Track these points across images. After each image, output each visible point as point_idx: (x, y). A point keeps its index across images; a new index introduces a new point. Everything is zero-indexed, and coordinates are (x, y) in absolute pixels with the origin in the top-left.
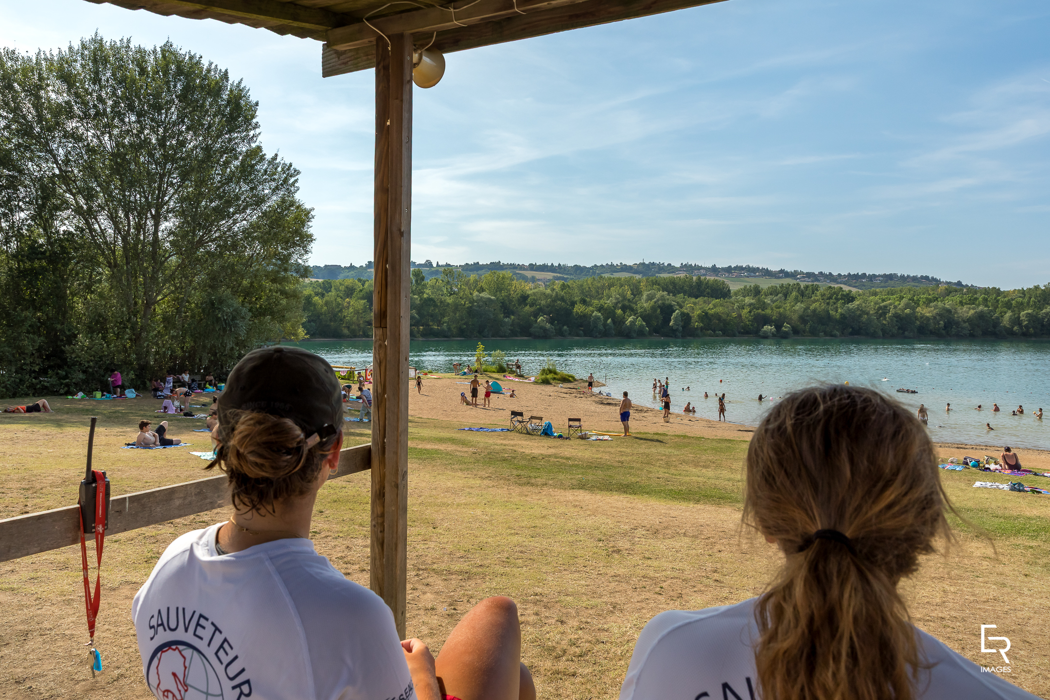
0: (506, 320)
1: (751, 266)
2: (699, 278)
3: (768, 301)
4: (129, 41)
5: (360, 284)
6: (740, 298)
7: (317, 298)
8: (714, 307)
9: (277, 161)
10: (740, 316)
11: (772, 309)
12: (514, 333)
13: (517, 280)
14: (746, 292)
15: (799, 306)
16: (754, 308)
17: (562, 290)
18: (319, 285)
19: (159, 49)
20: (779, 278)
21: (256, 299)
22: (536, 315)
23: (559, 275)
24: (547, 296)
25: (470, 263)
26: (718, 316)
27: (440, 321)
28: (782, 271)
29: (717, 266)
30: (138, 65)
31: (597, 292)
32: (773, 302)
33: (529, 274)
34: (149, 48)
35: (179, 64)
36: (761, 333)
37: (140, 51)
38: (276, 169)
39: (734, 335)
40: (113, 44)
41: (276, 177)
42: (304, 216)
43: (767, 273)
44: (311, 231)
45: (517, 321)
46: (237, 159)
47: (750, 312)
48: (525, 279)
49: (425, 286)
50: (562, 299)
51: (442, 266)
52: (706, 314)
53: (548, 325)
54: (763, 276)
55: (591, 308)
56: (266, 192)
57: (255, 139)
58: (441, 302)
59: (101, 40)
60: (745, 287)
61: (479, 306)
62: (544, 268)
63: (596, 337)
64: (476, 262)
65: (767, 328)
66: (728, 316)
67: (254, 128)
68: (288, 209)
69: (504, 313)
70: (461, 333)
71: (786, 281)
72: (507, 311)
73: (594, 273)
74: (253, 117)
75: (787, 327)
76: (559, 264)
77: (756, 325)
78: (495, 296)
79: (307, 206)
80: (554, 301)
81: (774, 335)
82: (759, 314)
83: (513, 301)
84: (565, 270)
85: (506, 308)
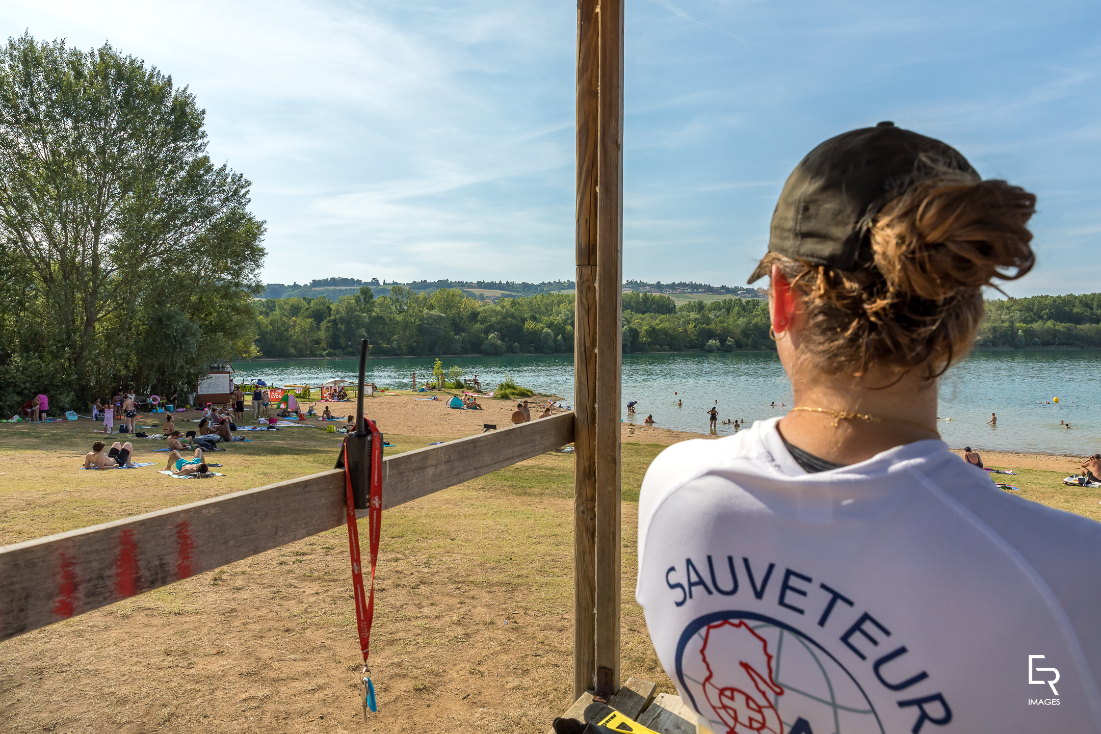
0: (457, 337)
1: (694, 283)
2: (646, 295)
3: (711, 316)
4: (63, 42)
5: (305, 303)
6: (686, 313)
7: (262, 317)
8: (660, 322)
9: (226, 172)
10: (686, 331)
11: (716, 324)
12: (465, 351)
13: (467, 298)
14: (690, 308)
15: (742, 321)
16: (699, 323)
17: (512, 307)
18: (263, 304)
19: (96, 52)
20: (721, 294)
21: (206, 316)
22: (487, 332)
23: (507, 292)
24: (497, 313)
25: (417, 281)
26: (664, 331)
27: (389, 340)
28: (723, 287)
29: (662, 283)
30: (74, 68)
31: (547, 309)
32: (717, 317)
33: (477, 292)
34: (85, 50)
35: (119, 69)
36: (706, 348)
37: (75, 53)
38: (225, 180)
39: (681, 350)
40: (45, 45)
41: (226, 188)
42: (254, 230)
43: (709, 289)
44: (262, 245)
45: (467, 338)
46: (182, 169)
47: (695, 327)
48: (473, 296)
49: (373, 303)
50: (513, 316)
51: (389, 284)
52: (654, 329)
53: (499, 342)
54: (705, 292)
55: (541, 325)
56: (216, 203)
57: (203, 148)
58: (391, 320)
59: (32, 40)
60: (690, 302)
61: (430, 324)
62: (492, 286)
63: (547, 353)
64: (423, 280)
65: (712, 342)
66: (674, 331)
67: (201, 137)
68: (238, 221)
69: (455, 330)
70: (412, 351)
71: (728, 297)
72: (458, 329)
73: (542, 290)
74: (200, 125)
75: (730, 341)
76: (507, 282)
77: (701, 339)
78: (445, 313)
79: (258, 218)
80: (504, 318)
81: (718, 349)
82: (704, 329)
83: (463, 319)
84: (513, 288)
85: (457, 325)
